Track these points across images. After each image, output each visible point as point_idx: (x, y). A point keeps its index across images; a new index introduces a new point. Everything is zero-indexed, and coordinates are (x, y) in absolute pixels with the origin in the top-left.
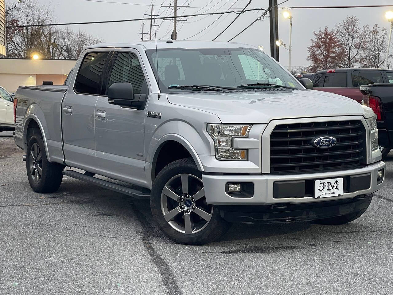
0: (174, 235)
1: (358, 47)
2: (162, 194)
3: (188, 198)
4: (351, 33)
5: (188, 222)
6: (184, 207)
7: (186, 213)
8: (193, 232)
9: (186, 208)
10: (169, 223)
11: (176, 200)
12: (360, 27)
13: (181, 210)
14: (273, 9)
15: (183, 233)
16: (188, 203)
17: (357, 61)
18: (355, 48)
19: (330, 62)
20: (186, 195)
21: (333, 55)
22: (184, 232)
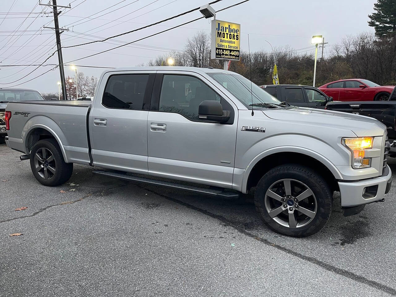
0: (279, 229)
1: (85, 85)
2: (266, 196)
3: (291, 199)
4: (81, 79)
5: (292, 218)
6: (287, 206)
7: (290, 211)
8: (297, 227)
9: (289, 207)
10: (274, 219)
11: (280, 200)
12: (85, 77)
13: (284, 209)
14: (61, 65)
15: (288, 228)
16: (290, 202)
17: (85, 91)
18: (83, 85)
19: (71, 91)
20: (289, 196)
21: (73, 88)
22: (288, 226)
